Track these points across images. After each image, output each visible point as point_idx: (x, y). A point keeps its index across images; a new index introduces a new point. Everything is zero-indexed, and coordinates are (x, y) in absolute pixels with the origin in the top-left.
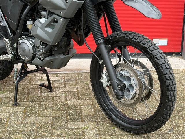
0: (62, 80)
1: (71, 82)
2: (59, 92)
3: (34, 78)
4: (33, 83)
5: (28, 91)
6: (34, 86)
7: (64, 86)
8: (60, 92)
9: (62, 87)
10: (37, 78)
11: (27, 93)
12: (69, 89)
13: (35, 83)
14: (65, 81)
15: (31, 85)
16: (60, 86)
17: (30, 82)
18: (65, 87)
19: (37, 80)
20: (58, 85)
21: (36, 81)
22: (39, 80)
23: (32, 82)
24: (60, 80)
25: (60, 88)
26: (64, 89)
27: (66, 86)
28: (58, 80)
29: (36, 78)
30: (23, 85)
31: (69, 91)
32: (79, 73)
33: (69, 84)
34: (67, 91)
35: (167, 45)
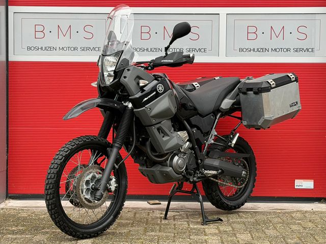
0: (184, 215)
2: (180, 221)
3: (153, 213)
5: (147, 220)
6: (153, 217)
8: (182, 221)
9: (185, 219)
10: (156, 213)
12: (192, 220)
18: (188, 218)
35: (313, 188)
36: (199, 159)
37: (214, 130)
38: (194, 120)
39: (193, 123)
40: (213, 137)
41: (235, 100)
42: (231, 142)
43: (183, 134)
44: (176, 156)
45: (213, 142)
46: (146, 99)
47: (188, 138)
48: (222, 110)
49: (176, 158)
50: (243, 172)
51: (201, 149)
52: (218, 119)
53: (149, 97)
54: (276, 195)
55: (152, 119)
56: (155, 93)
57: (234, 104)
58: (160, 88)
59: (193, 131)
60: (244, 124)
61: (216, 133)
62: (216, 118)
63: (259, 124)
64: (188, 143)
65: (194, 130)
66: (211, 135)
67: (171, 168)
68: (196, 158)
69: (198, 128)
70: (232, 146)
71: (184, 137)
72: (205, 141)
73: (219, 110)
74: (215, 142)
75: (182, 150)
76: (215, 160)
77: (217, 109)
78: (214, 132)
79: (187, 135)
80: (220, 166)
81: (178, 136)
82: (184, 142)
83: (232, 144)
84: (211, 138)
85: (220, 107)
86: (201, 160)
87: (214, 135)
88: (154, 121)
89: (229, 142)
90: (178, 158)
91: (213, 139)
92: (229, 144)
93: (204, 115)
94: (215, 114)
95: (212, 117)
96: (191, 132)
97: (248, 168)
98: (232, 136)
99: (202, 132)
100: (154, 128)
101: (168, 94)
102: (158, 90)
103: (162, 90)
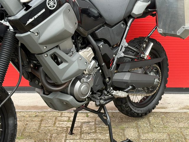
0: (92, 122)
1: (103, 126)
2: (87, 139)
3: (60, 118)
4: (58, 126)
5: (51, 137)
6: (59, 129)
7: (94, 130)
8: (89, 139)
9: (92, 133)
10: (64, 118)
11: (50, 139)
12: (100, 136)
13: (60, 125)
14: (95, 124)
15: (55, 128)
16: (89, 131)
17: (55, 124)
18: (95, 132)
19: (63, 121)
20: (87, 129)
21: (61, 123)
22: (66, 121)
23: (57, 124)
24: (90, 122)
25: (89, 134)
26: (94, 135)
27: (97, 132)
28: (88, 122)
29: (62, 118)
30: (46, 128)
31: (100, 139)
32: (113, 113)
33: (100, 128)
34: (97, 139)
36: (106, 77)
37: (124, 40)
38: (100, 33)
39: (100, 37)
40: (123, 49)
41: (150, 3)
42: (144, 54)
43: (87, 53)
45: (123, 55)
46: (31, 20)
47: (93, 56)
48: (133, 16)
49: (78, 84)
50: (156, 80)
51: (109, 67)
52: (129, 27)
53: (36, 17)
55: (41, 46)
56: (44, 10)
57: (148, 7)
59: (99, 47)
60: (159, 32)
61: (126, 45)
62: (127, 25)
63: (178, 34)
64: (93, 62)
65: (101, 44)
66: (121, 46)
67: (72, 97)
68: (103, 75)
69: (106, 42)
70: (145, 58)
71: (88, 56)
72: (114, 55)
73: (130, 16)
74: (125, 55)
75: (85, 73)
76: (125, 74)
77: (128, 15)
78: (125, 43)
79: (92, 52)
80: (131, 80)
81: (80, 58)
82: (87, 63)
83: (145, 56)
84: (121, 50)
85: (132, 13)
86: (109, 78)
87: (125, 47)
88: (45, 47)
89: (141, 53)
90: (81, 83)
91: (123, 52)
92: (141, 56)
93: (112, 25)
94: (125, 21)
95: (122, 25)
96: (97, 48)
97: (160, 72)
98: (144, 45)
99: (110, 45)
100: (46, 55)
101: (63, 11)
102: (48, 6)
103: (54, 6)
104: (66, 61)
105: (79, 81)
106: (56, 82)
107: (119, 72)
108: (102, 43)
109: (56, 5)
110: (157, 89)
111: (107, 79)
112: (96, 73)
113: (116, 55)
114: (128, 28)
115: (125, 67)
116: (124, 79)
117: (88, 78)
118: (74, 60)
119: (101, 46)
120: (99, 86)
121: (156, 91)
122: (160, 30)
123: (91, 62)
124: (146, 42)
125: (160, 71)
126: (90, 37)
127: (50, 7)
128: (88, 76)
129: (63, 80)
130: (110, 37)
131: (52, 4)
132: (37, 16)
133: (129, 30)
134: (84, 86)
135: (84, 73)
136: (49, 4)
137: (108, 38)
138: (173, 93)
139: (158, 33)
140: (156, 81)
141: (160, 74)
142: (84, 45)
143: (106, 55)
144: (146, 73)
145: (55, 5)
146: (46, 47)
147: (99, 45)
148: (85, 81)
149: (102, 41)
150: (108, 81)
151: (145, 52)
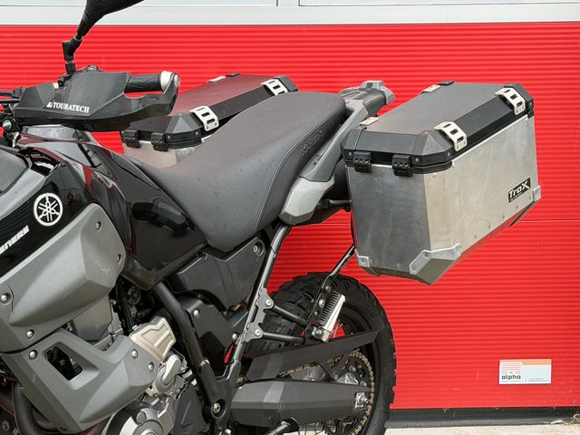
35: (550, 382)
36: (212, 399)
37: (262, 290)
38: (190, 275)
39: (190, 287)
40: (261, 317)
41: (332, 182)
42: (320, 326)
43: (155, 335)
44: (130, 420)
45: (259, 333)
47: (172, 341)
48: (289, 221)
50: (358, 398)
51: (219, 367)
52: (276, 253)
53: (2, 250)
54: (446, 405)
56: (26, 230)
57: (328, 195)
58: (48, 210)
59: (190, 316)
60: (362, 264)
61: (269, 303)
62: (268, 248)
63: (413, 272)
64: (174, 359)
65: (195, 308)
66: (253, 308)
68: (203, 394)
69: (209, 298)
70: (325, 339)
71: (156, 345)
72: (234, 336)
73: (277, 222)
74: (266, 334)
75: (150, 392)
76: (269, 387)
77: (273, 218)
78: (264, 300)
79: (168, 331)
80: (286, 404)
81: (134, 353)
82: (156, 365)
83: (322, 334)
84: (253, 320)
85: (283, 211)
86: (222, 403)
87: (265, 310)
88: (29, 333)
89: (313, 325)
90: (136, 426)
91: (260, 324)
92: (313, 333)
93: (226, 251)
94: (265, 237)
95: (256, 249)
96: (183, 319)
97: (371, 373)
98: (321, 302)
99: (221, 307)
100: (32, 354)
101: (82, 228)
102: (38, 218)
103: (55, 217)
104: (92, 367)
105: (130, 419)
106: (62, 429)
107: (249, 382)
108: (200, 302)
109: (60, 215)
110: (363, 422)
111: (216, 406)
112: (181, 390)
113: (238, 334)
114: (272, 255)
115: (269, 365)
116: (266, 400)
117: (158, 408)
118: (117, 361)
119: (196, 312)
120: (190, 428)
121: (360, 427)
122: (363, 260)
123: (166, 359)
124: (325, 291)
125: (370, 369)
126: (163, 288)
127: (44, 219)
128: (159, 402)
129: (83, 422)
130: (220, 284)
131: (50, 212)
132: (7, 248)
133: (274, 259)
134: (146, 432)
135: (145, 394)
136: (40, 212)
137: (215, 288)
138: (413, 423)
139: (358, 267)
140: (360, 400)
141: (372, 379)
142: (147, 311)
143: (209, 335)
144: (329, 379)
145: (57, 213)
146: (32, 331)
147: (189, 310)
148: (149, 417)
149: (199, 296)
150: (218, 411)
151: (322, 323)
